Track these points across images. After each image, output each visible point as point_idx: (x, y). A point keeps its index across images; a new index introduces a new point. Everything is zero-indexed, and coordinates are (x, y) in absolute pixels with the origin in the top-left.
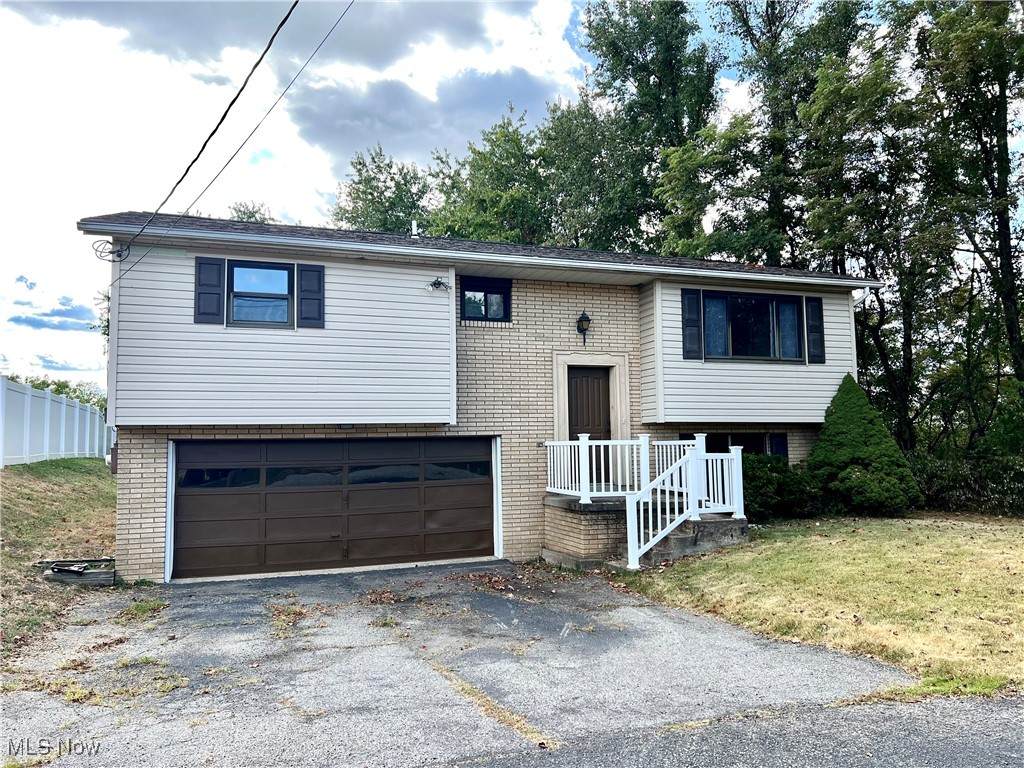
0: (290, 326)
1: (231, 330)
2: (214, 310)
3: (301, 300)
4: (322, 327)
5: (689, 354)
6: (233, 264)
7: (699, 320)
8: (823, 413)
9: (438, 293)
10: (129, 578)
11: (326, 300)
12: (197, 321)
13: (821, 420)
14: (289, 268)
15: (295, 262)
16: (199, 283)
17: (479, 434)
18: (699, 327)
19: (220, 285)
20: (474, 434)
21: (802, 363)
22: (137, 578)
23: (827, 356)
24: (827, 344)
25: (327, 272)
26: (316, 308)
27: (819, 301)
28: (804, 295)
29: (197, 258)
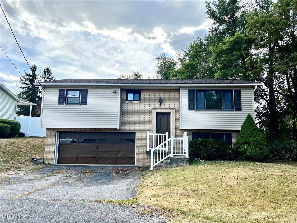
0: (79, 104)
1: (66, 106)
2: (62, 101)
3: (82, 98)
4: (86, 104)
5: (190, 109)
6: (67, 91)
7: (194, 98)
8: (241, 127)
9: (116, 94)
10: (47, 162)
11: (88, 98)
12: (58, 104)
13: (240, 129)
14: (79, 90)
15: (81, 89)
16: (59, 95)
17: (130, 131)
18: (194, 101)
19: (64, 95)
20: (129, 131)
21: (233, 111)
22: (48, 163)
23: (242, 108)
24: (242, 104)
25: (88, 91)
26: (85, 100)
27: (240, 91)
28: (233, 89)
29: (59, 90)
